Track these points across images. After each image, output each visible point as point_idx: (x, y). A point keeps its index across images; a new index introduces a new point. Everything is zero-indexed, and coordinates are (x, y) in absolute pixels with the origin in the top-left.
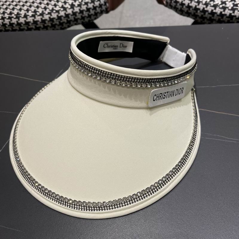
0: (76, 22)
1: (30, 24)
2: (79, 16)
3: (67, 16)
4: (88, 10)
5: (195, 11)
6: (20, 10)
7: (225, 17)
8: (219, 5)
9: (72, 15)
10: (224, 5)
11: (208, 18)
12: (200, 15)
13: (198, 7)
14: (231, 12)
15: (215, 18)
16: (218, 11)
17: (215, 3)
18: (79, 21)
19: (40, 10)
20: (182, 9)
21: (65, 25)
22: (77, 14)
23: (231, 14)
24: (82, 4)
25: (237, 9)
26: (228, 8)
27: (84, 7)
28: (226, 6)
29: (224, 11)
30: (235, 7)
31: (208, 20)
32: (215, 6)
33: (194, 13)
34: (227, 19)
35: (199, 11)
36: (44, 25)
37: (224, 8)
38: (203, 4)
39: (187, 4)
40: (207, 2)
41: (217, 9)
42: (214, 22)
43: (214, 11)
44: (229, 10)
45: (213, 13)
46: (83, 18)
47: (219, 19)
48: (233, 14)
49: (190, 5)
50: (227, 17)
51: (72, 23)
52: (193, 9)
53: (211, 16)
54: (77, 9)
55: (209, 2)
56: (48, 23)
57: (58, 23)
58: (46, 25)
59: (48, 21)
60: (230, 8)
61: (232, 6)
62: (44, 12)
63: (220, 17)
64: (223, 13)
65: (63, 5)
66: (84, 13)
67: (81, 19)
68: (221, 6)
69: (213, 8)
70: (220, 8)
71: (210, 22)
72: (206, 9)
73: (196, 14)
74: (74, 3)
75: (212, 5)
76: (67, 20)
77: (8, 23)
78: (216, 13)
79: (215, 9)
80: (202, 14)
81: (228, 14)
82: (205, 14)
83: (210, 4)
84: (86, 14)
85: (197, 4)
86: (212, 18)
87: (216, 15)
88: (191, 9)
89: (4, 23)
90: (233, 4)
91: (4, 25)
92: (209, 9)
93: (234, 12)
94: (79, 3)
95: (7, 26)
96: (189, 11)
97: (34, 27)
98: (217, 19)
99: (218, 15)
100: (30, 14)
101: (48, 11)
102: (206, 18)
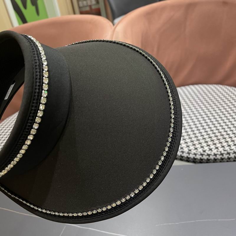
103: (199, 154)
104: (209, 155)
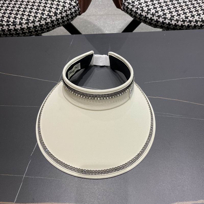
0: (59, 25)
1: (25, 29)
2: (61, 21)
3: (52, 22)
4: (67, 16)
5: (145, 19)
6: (15, 18)
7: (165, 24)
8: (161, 16)
9: (56, 21)
10: (165, 16)
11: (154, 24)
12: (148, 22)
13: (147, 16)
14: (170, 21)
15: (159, 24)
16: (161, 20)
17: (159, 14)
18: (61, 24)
19: (31, 18)
20: (136, 16)
21: (50, 28)
22: (60, 20)
23: (170, 22)
24: (62, 12)
25: (174, 19)
26: (167, 18)
27: (64, 14)
28: (166, 17)
29: (165, 20)
30: (172, 18)
31: (153, 25)
32: (159, 16)
33: (144, 20)
34: (167, 26)
35: (148, 19)
36: (35, 30)
37: (165, 18)
38: (150, 14)
39: (139, 13)
40: (154, 13)
41: (160, 18)
42: (158, 27)
43: (158, 20)
44: (168, 20)
45: (157, 21)
46: (63, 22)
47: (161, 25)
48: (171, 23)
49: (142, 14)
50: (167, 24)
51: (55, 26)
52: (143, 17)
53: (156, 23)
54: (59, 16)
55: (155, 13)
56: (39, 28)
57: (46, 27)
58: (36, 30)
59: (39, 27)
60: (169, 18)
61: (170, 17)
62: (35, 20)
63: (162, 24)
64: (164, 22)
65: (48, 14)
66: (65, 18)
67: (62, 23)
68: (163, 17)
69: (157, 18)
70: (162, 18)
71: (155, 26)
72: (152, 18)
73: (146, 20)
74: (57, 12)
75: (157, 15)
76: (52, 25)
77: (7, 29)
78: (159, 21)
79: (159, 19)
80: (150, 21)
81: (167, 23)
82: (152, 21)
83: (156, 15)
84: (65, 19)
85: (146, 14)
86: (157, 24)
87: (159, 23)
88: (142, 17)
89: (3, 29)
90: (171, 15)
91: (3, 31)
92: (155, 18)
93: (171, 22)
94: (60, 11)
95: (6, 31)
96: (141, 18)
97: (27, 31)
98: (160, 25)
99: (161, 23)
100: (24, 21)
101: (37, 19)
102: (153, 24)
103: (181, 20)
104: (190, 21)
